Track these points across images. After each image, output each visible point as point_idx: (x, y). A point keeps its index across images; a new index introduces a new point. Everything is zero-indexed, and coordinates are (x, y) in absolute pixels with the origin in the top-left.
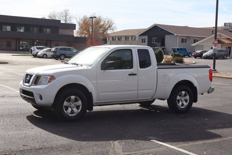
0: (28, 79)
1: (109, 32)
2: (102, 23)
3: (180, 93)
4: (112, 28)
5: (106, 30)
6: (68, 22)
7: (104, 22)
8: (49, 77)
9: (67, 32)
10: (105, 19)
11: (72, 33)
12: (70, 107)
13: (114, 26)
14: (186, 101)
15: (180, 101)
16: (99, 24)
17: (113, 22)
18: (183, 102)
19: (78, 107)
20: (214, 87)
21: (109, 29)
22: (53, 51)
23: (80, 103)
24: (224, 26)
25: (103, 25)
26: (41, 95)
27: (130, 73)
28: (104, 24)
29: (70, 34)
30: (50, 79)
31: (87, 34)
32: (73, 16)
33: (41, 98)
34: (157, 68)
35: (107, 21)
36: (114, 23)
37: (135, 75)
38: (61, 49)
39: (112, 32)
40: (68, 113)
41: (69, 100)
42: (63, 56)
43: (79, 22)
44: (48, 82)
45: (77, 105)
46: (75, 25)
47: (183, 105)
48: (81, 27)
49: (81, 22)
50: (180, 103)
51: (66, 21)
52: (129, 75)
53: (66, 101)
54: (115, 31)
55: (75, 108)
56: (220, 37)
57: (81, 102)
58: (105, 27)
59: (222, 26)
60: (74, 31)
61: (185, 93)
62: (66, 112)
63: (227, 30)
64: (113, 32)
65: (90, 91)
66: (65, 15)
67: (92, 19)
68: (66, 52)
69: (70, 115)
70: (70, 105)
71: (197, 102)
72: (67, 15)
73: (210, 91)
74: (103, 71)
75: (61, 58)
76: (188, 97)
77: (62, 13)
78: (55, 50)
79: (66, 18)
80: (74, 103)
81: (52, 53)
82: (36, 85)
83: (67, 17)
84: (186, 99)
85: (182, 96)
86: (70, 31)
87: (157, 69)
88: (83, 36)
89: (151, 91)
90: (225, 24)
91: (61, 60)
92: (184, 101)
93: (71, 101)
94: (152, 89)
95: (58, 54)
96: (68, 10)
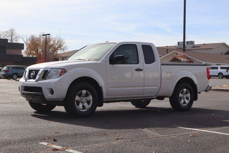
0: (33, 74)
1: (59, 52)
2: (52, 42)
3: (182, 91)
4: (62, 48)
5: (56, 50)
6: (14, 42)
7: (54, 41)
8: (60, 70)
9: (14, 52)
10: (55, 38)
11: (20, 53)
12: (81, 102)
13: (64, 45)
14: (187, 98)
15: (182, 99)
16: (49, 44)
17: (64, 41)
18: (184, 100)
19: (88, 102)
20: (211, 85)
21: (59, 49)
22: (4, 71)
23: (90, 98)
24: (177, 45)
25: (53, 45)
26: (52, 89)
27: (136, 69)
28: (54, 43)
29: (18, 53)
30: (61, 72)
31: (35, 54)
32: (19, 36)
33: (52, 92)
34: (160, 64)
35: (57, 40)
36: (64, 43)
37: (142, 70)
38: (13, 68)
39: (62, 52)
40: (80, 108)
41: (80, 95)
42: (16, 75)
43: (25, 41)
44: (59, 75)
45: (88, 100)
46: (23, 44)
47: (184, 103)
48: (29, 47)
49: (29, 42)
50: (182, 101)
51: (12, 41)
52: (136, 70)
53: (77, 95)
54: (66, 51)
55: (86, 103)
56: (176, 55)
57: (92, 97)
58: (55, 47)
59: (176, 45)
60: (23, 51)
61: (186, 90)
62: (77, 107)
63: (180, 49)
64: (64, 52)
65: (100, 86)
66: (10, 34)
67: (45, 36)
68: (19, 71)
69: (81, 110)
70: (81, 100)
71: (197, 100)
72: (13, 35)
73: (208, 89)
74: (111, 65)
75: (14, 78)
76: (189, 95)
77: (7, 32)
78: (6, 69)
79: (11, 38)
80: (85, 98)
81: (4, 72)
82: (45, 79)
83: (13, 37)
84: (188, 97)
85: (184, 94)
86: (18, 51)
87: (161, 66)
88: (31, 56)
89: (156, 87)
90: (178, 43)
91: (14, 79)
92: (186, 99)
93: (82, 96)
94: (156, 86)
95: (10, 73)
96: (14, 30)
